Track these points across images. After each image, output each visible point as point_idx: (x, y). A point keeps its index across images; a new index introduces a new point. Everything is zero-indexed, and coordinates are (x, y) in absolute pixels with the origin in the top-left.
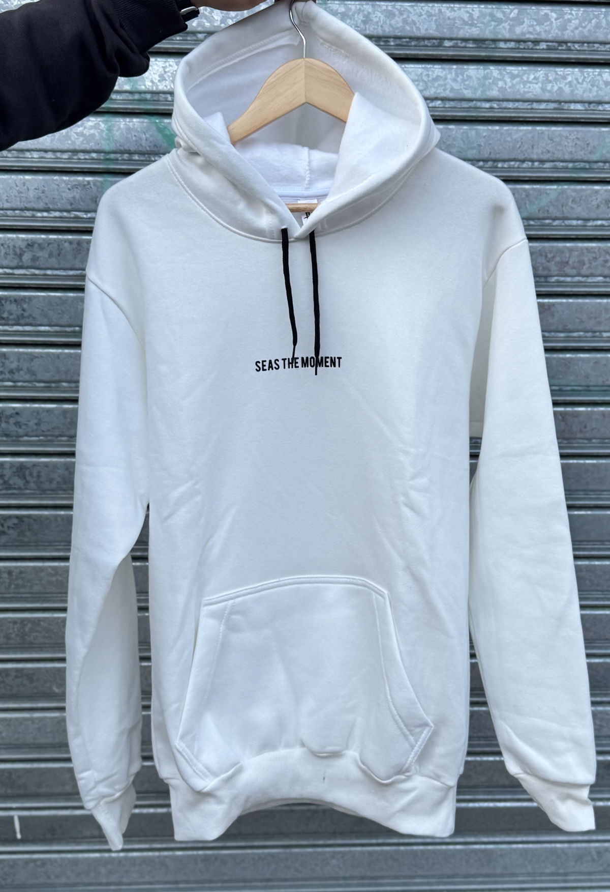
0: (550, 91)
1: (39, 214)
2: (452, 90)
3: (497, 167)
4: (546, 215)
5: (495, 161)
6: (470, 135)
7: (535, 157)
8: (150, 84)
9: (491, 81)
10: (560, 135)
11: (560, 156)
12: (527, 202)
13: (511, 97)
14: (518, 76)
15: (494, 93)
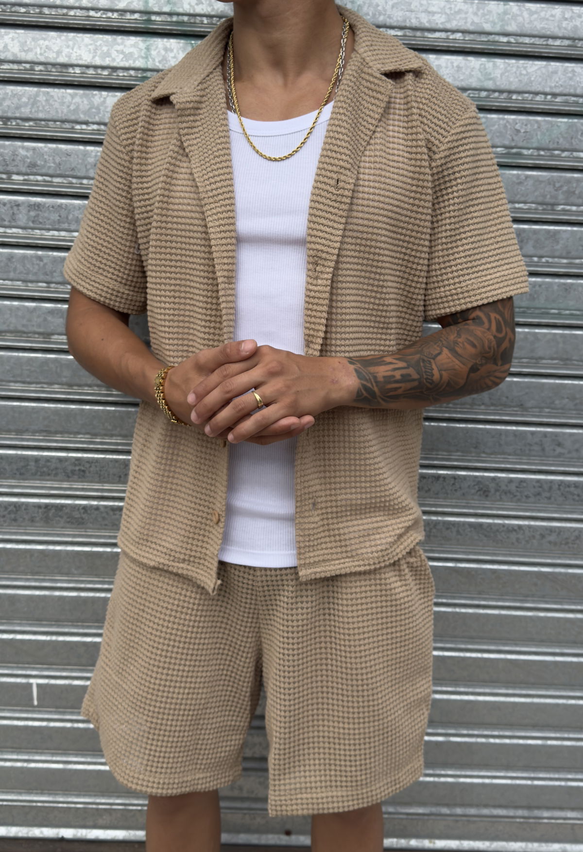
0: (565, 29)
1: (78, 127)
2: (473, 23)
3: (511, 98)
4: (555, 146)
5: (510, 92)
6: (487, 66)
7: (548, 90)
8: (188, 7)
9: (510, 17)
10: (573, 71)
11: (572, 91)
12: (539, 133)
13: (529, 32)
14: (536, 12)
15: (512, 28)
